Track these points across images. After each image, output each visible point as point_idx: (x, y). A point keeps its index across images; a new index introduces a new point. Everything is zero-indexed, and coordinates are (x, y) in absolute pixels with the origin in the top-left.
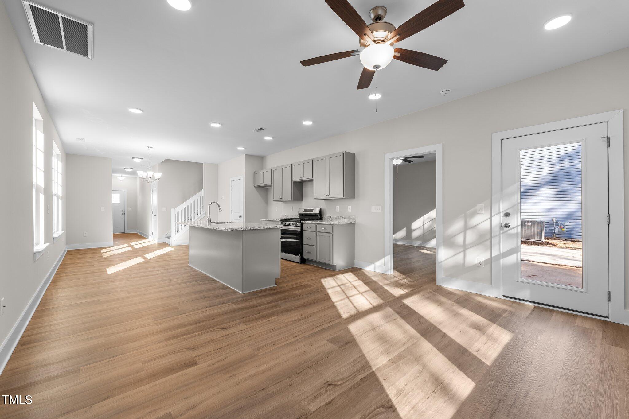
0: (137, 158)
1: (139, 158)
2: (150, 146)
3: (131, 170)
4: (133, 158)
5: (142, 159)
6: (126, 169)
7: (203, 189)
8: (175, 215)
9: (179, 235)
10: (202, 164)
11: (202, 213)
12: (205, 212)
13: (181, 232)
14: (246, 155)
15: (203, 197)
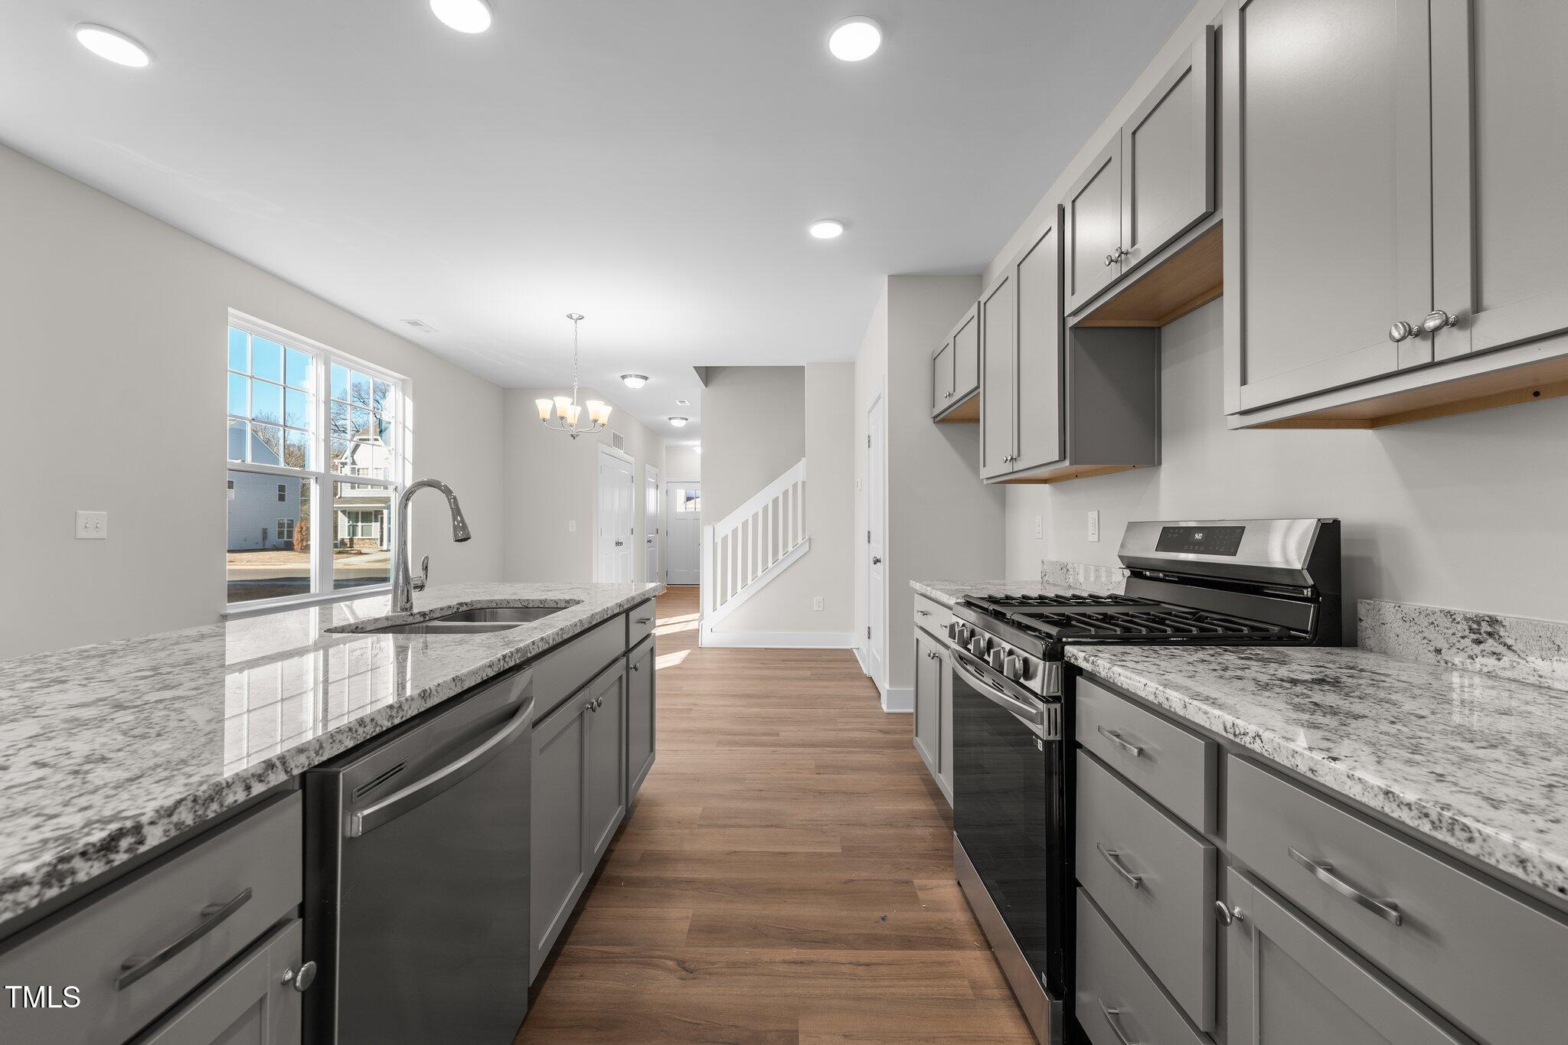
0: (631, 376)
1: (638, 376)
4: (623, 378)
5: (646, 378)
6: (671, 421)
7: (804, 456)
8: (715, 545)
9: (724, 611)
10: (801, 370)
11: (800, 541)
12: (807, 537)
13: (733, 603)
14: (892, 278)
15: (804, 483)
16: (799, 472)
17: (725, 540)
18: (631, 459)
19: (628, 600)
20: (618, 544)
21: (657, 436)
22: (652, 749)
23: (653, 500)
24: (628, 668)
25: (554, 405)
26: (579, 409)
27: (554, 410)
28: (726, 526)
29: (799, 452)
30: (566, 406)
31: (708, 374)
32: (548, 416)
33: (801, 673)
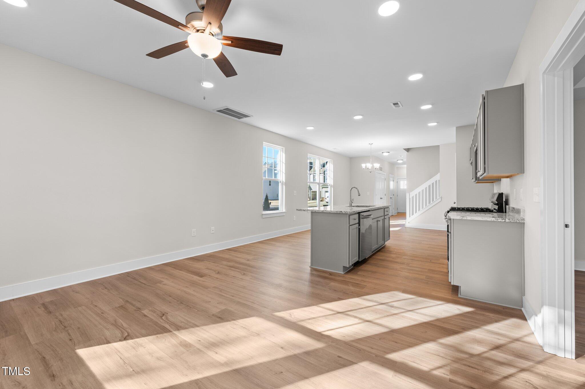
0: (385, 152)
1: (386, 152)
2: (371, 143)
3: (402, 161)
4: (382, 153)
5: (389, 152)
6: (398, 161)
7: (439, 172)
8: (410, 199)
9: (412, 217)
10: (439, 146)
11: (438, 198)
12: (440, 197)
13: (415, 215)
14: (457, 128)
15: (439, 180)
16: (437, 177)
17: (413, 197)
18: (385, 174)
19: (384, 206)
20: (381, 198)
21: (393, 165)
22: (389, 237)
23: (392, 185)
24: (384, 218)
25: (366, 165)
26: (372, 165)
27: (366, 167)
28: (413, 193)
29: (437, 172)
30: (369, 166)
31: (408, 150)
32: (364, 168)
33: (435, 234)
